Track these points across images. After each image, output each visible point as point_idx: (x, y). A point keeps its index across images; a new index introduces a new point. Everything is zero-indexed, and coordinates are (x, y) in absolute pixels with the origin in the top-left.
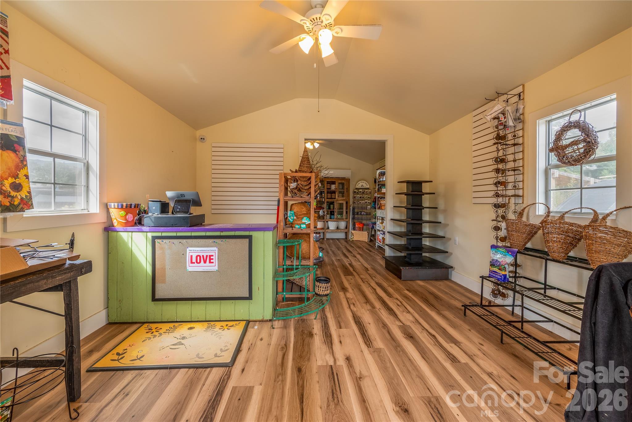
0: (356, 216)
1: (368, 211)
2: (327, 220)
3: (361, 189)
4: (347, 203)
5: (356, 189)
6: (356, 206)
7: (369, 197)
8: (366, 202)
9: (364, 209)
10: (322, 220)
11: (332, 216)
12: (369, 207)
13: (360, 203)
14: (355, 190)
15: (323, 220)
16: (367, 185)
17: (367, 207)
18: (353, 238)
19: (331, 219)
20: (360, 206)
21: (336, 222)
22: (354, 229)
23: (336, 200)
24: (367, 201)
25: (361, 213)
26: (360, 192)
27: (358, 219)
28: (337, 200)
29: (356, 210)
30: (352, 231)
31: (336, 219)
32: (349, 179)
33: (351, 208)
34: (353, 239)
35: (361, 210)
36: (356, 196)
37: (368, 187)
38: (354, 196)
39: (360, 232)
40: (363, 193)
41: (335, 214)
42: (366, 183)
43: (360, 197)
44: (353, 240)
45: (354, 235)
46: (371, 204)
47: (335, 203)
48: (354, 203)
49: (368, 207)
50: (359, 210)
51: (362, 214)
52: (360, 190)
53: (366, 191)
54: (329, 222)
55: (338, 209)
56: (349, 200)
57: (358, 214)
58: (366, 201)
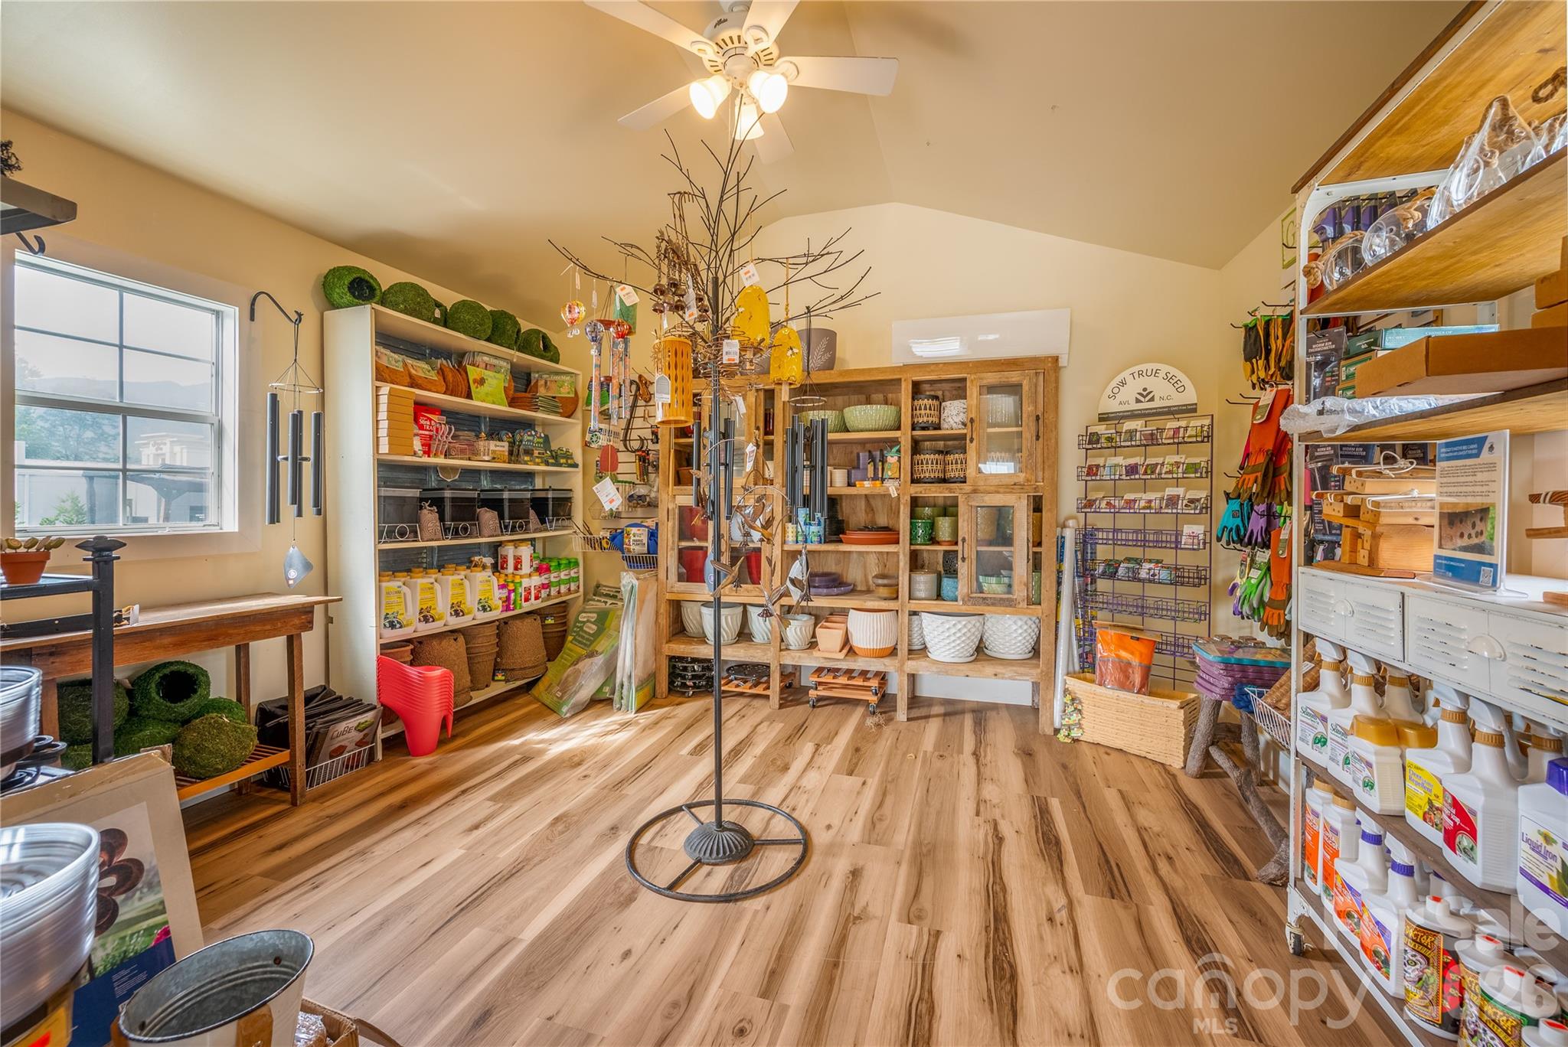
0: (1103, 585)
1: (1185, 559)
2: (914, 605)
3: (1133, 415)
4: (1037, 506)
5: (1103, 418)
6: (1103, 521)
7: (1194, 468)
8: (1173, 501)
9: (1158, 544)
10: (884, 605)
11: (947, 582)
12: (1199, 529)
13: (1130, 503)
14: (1091, 430)
15: (892, 605)
16: (1180, 389)
17: (1178, 534)
18: (1080, 726)
19: (939, 596)
20: (1128, 522)
21: (964, 620)
22: (1087, 664)
23: (967, 487)
24: (1180, 491)
25: (1136, 572)
26: (1131, 434)
27: (1116, 605)
28: (975, 491)
29: (1103, 552)
30: (1075, 684)
31: (968, 599)
32: (1056, 359)
33: (1069, 535)
34: (1075, 733)
35: (1137, 553)
36: (1100, 461)
37: (1190, 396)
38: (1092, 461)
39: (1123, 694)
40: (1152, 440)
41: (963, 569)
42: (1168, 378)
43: (1132, 470)
44: (1076, 741)
45: (1086, 708)
46: (1208, 508)
47: (962, 509)
48: (1090, 504)
49: (1187, 529)
50: (1121, 553)
51: (1143, 574)
52: (1129, 425)
53: (1172, 424)
54: (926, 618)
55: (979, 542)
56: (1055, 486)
57: (1111, 574)
58: (1171, 491)
